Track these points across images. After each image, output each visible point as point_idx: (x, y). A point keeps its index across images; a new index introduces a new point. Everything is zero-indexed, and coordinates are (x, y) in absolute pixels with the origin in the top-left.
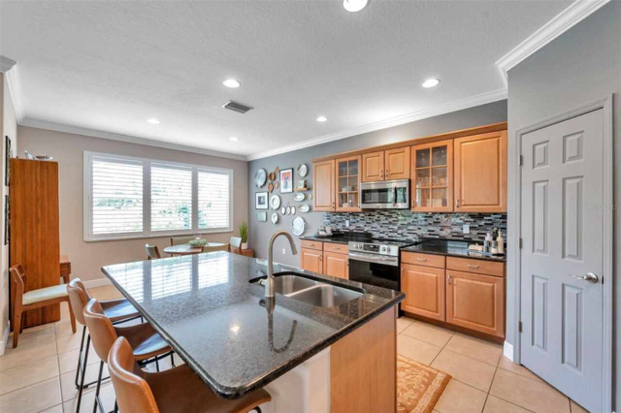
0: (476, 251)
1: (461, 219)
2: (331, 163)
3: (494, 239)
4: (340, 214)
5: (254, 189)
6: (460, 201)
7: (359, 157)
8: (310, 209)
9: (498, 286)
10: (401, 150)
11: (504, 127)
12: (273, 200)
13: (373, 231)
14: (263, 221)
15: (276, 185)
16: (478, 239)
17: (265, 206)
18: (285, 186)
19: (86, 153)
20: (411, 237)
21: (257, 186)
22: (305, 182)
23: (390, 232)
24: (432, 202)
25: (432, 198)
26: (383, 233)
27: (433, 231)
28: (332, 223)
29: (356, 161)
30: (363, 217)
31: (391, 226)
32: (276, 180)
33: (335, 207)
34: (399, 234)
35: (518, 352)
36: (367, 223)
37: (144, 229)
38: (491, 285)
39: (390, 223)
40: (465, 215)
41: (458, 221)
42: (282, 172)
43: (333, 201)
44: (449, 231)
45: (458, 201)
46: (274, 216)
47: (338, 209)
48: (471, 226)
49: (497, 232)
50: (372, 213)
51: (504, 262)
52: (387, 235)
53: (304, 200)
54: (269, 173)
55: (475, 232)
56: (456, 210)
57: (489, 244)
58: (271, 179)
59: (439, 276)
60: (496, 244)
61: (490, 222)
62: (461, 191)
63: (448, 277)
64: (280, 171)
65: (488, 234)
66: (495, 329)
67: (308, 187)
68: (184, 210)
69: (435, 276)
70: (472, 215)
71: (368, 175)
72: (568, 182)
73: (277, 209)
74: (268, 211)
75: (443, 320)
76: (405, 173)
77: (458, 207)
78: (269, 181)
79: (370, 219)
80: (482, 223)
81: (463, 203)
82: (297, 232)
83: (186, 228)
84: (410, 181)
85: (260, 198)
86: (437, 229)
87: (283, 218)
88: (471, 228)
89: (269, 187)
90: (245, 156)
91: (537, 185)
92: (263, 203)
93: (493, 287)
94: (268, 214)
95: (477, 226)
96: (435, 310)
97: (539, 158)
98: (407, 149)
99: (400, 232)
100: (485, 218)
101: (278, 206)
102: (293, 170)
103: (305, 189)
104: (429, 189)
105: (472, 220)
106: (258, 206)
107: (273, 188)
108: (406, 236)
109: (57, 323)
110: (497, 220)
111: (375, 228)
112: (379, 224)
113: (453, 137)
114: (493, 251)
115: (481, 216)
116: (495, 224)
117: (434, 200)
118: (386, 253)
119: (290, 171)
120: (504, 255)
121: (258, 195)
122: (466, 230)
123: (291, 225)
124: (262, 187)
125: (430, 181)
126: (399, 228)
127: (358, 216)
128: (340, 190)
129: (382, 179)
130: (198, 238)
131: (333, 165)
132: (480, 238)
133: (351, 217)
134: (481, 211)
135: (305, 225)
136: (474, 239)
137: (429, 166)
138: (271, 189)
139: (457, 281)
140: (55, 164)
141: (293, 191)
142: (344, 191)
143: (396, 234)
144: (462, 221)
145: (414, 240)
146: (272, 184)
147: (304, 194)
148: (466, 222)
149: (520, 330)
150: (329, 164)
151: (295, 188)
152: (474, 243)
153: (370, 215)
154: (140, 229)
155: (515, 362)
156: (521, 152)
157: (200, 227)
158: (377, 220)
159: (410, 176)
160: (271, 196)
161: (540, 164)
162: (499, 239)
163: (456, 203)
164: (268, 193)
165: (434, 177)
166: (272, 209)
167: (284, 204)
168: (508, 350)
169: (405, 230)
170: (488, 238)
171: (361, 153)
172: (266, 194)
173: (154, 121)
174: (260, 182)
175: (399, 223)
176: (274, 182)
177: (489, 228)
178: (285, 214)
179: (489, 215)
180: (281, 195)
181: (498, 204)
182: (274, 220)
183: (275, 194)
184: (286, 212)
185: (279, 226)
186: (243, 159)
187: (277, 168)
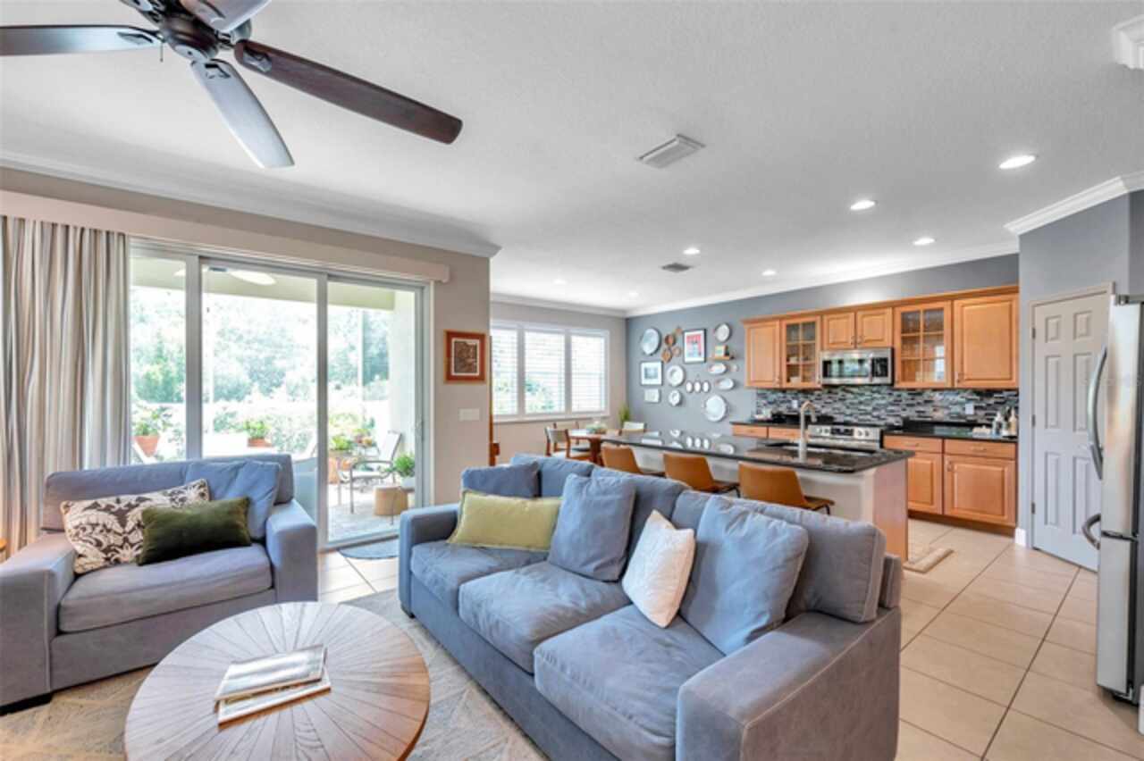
0: (984, 434)
1: (962, 397)
2: (775, 326)
3: (1006, 419)
4: (784, 391)
5: (636, 357)
6: (961, 374)
7: (818, 318)
8: (736, 385)
9: (1008, 470)
10: (881, 311)
11: (1015, 291)
12: (672, 372)
13: (836, 414)
14: (653, 403)
15: (677, 352)
16: (985, 421)
18: (692, 353)
20: (891, 420)
21: (642, 352)
22: (727, 348)
23: (861, 414)
24: (924, 376)
25: (924, 371)
26: (851, 415)
27: (923, 412)
28: (770, 403)
29: (813, 324)
30: (819, 395)
31: (862, 407)
32: (677, 344)
33: (781, 383)
34: (873, 417)
35: (1031, 536)
36: (826, 403)
37: (518, 411)
38: (1000, 469)
39: (861, 403)
40: (969, 392)
41: (958, 398)
42: (686, 334)
43: (777, 374)
44: (946, 412)
45: (959, 375)
46: (674, 395)
47: (785, 385)
48: (977, 404)
49: (1009, 411)
50: (834, 390)
51: (1016, 443)
52: (856, 418)
53: (725, 372)
54: (664, 336)
55: (981, 413)
56: (956, 385)
57: (1000, 425)
58: (667, 343)
59: (935, 462)
60: (1009, 426)
61: (1002, 400)
62: (962, 363)
63: (946, 463)
64: (683, 333)
65: (999, 414)
66: (1006, 517)
67: (731, 354)
69: (929, 462)
70: (978, 392)
71: (831, 341)
72: (1079, 358)
73: (678, 386)
74: (663, 389)
75: (940, 512)
76: (886, 340)
77: (959, 381)
78: (664, 346)
79: (830, 398)
80: (992, 401)
81: (965, 377)
82: (714, 416)
84: (893, 351)
85: (647, 370)
86: (928, 409)
87: (689, 398)
88: (976, 408)
89: (663, 355)
90: (624, 311)
91: (1051, 360)
92: (654, 377)
93: (1003, 471)
94: (664, 392)
95: (984, 405)
96: (929, 501)
97: (1052, 333)
98: (889, 311)
99: (875, 414)
100: (996, 395)
101: (680, 381)
102: (705, 331)
103: (728, 358)
104: (919, 360)
105: (978, 398)
106: (644, 381)
107: (671, 357)
108: (884, 419)
110: (1011, 398)
111: (838, 409)
112: (845, 404)
113: (952, 298)
114: (1004, 433)
115: (989, 393)
116: (1008, 403)
117: (926, 373)
118: (863, 437)
119: (702, 332)
120: (1016, 437)
121: (644, 366)
122: (969, 410)
123: (703, 406)
124: (651, 355)
125: (921, 349)
126: (874, 409)
127: (812, 394)
128: (788, 360)
129: (853, 346)
131: (778, 329)
132: (988, 419)
133: (800, 395)
134: (987, 387)
135: (727, 407)
136: (980, 421)
137: (919, 331)
138: (668, 358)
139: (958, 468)
141: (705, 361)
142: (793, 361)
143: (869, 417)
144: (963, 400)
145: (897, 424)
146: (669, 349)
147: (725, 365)
148: (969, 400)
149: (1033, 511)
150: (772, 326)
151: (710, 356)
152: (980, 425)
153: (830, 392)
155: (1027, 547)
156: (1033, 324)
158: (840, 400)
159: (893, 343)
160: (668, 368)
161: (1052, 339)
162: (1012, 419)
163: (956, 378)
164: (662, 362)
165: (927, 345)
166: (671, 385)
167: (690, 377)
168: (1021, 536)
169: (883, 411)
170: (999, 418)
171: (821, 314)
172: (658, 365)
173: (559, 281)
174: (649, 349)
175: (875, 402)
176: (673, 348)
177: (1001, 408)
178: (691, 392)
179: (1000, 391)
180: (686, 366)
181: (1011, 379)
182: (675, 399)
183: (674, 364)
184: (693, 389)
185: (683, 409)
186: (621, 315)
187: (679, 328)
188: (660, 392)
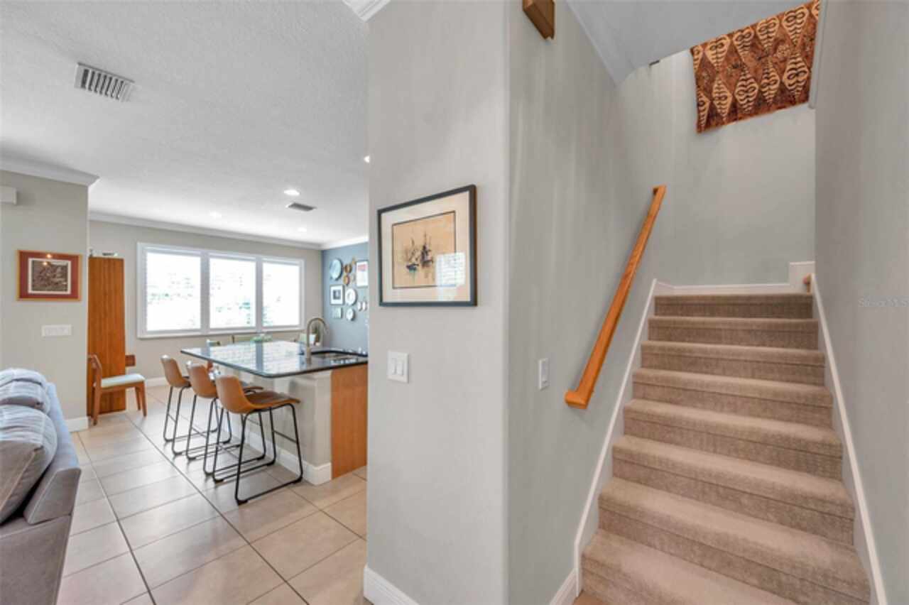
5: (328, 282)
12: (349, 295)
14: (338, 318)
15: (352, 278)
17: (340, 302)
18: (361, 279)
19: (140, 245)
21: (331, 278)
32: (352, 272)
37: (202, 326)
42: (358, 264)
46: (350, 313)
54: (344, 266)
58: (346, 271)
64: (355, 263)
68: (247, 306)
73: (353, 305)
74: (344, 307)
78: (345, 274)
83: (249, 325)
85: (335, 292)
87: (359, 314)
89: (344, 280)
90: (319, 245)
92: (339, 298)
94: (344, 310)
101: (352, 302)
106: (334, 302)
107: (349, 282)
109: (124, 412)
119: (366, 264)
121: (333, 289)
124: (337, 279)
130: (262, 335)
138: (347, 281)
140: (121, 261)
146: (347, 276)
154: (198, 325)
157: (265, 325)
160: (347, 290)
164: (344, 287)
166: (347, 304)
167: (360, 299)
172: (340, 288)
174: (335, 275)
176: (350, 275)
180: (357, 290)
182: (350, 316)
183: (350, 288)
184: (361, 309)
185: (356, 324)
186: (317, 248)
187: (353, 259)
188: (342, 310)
